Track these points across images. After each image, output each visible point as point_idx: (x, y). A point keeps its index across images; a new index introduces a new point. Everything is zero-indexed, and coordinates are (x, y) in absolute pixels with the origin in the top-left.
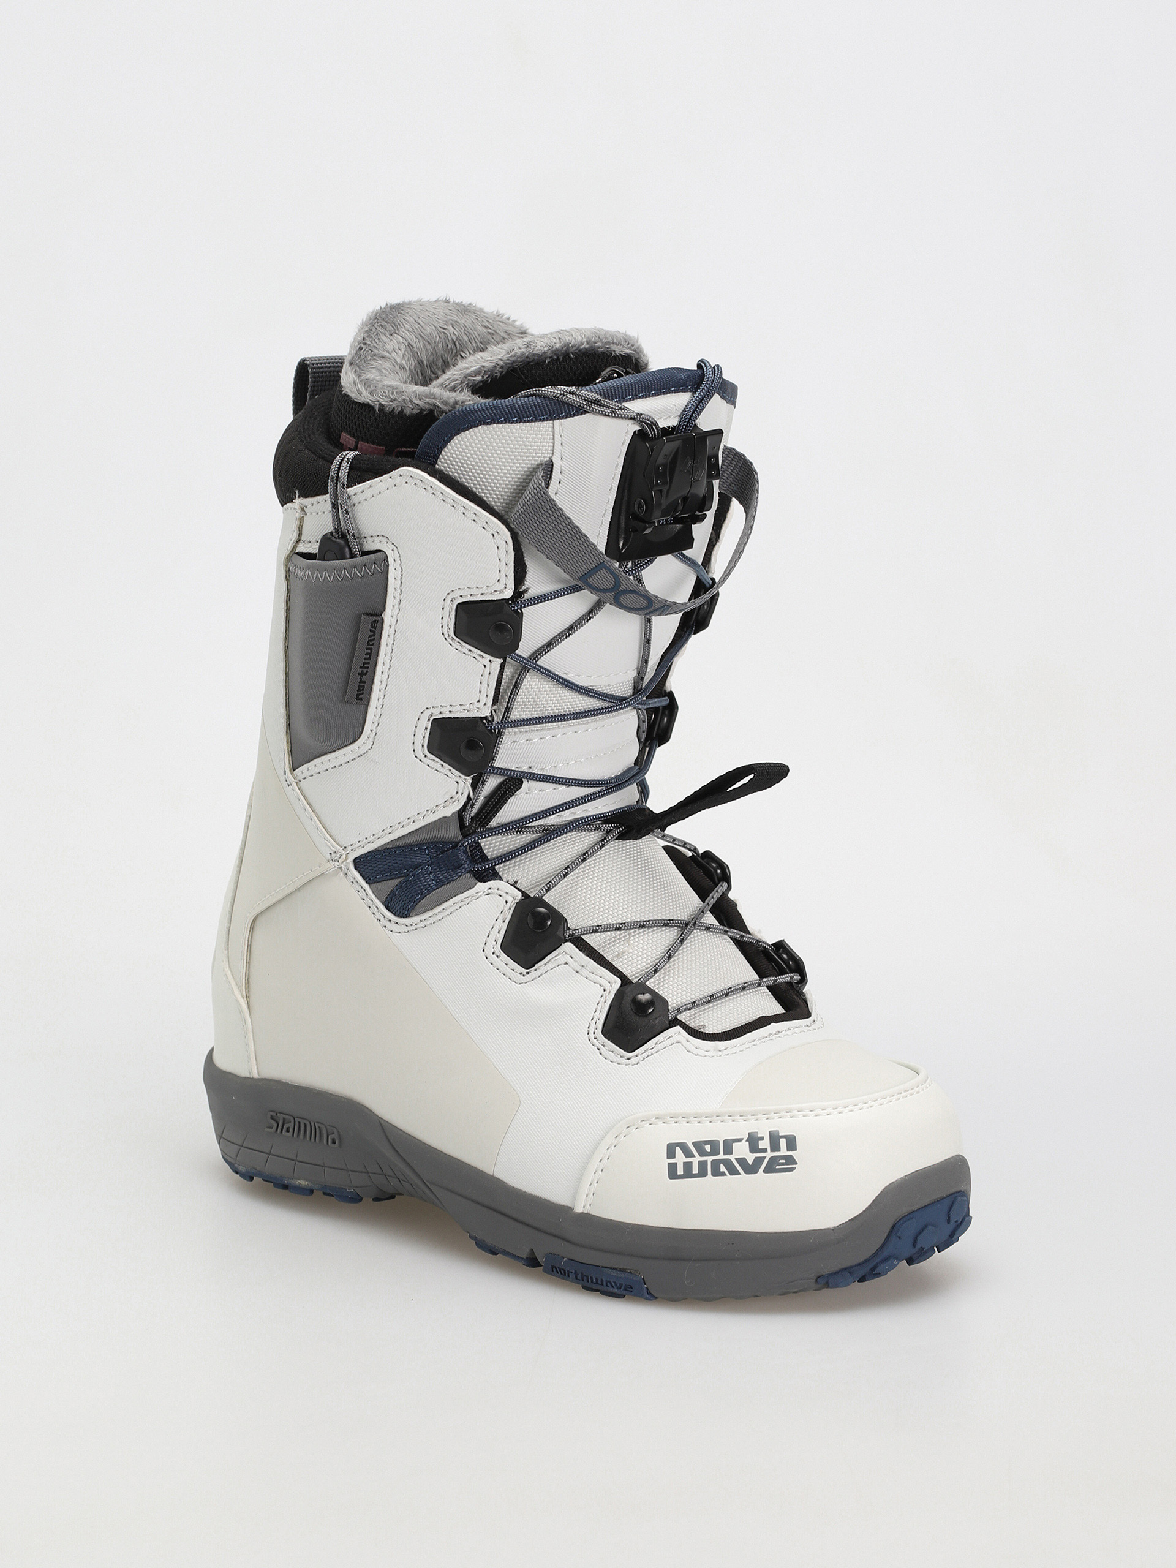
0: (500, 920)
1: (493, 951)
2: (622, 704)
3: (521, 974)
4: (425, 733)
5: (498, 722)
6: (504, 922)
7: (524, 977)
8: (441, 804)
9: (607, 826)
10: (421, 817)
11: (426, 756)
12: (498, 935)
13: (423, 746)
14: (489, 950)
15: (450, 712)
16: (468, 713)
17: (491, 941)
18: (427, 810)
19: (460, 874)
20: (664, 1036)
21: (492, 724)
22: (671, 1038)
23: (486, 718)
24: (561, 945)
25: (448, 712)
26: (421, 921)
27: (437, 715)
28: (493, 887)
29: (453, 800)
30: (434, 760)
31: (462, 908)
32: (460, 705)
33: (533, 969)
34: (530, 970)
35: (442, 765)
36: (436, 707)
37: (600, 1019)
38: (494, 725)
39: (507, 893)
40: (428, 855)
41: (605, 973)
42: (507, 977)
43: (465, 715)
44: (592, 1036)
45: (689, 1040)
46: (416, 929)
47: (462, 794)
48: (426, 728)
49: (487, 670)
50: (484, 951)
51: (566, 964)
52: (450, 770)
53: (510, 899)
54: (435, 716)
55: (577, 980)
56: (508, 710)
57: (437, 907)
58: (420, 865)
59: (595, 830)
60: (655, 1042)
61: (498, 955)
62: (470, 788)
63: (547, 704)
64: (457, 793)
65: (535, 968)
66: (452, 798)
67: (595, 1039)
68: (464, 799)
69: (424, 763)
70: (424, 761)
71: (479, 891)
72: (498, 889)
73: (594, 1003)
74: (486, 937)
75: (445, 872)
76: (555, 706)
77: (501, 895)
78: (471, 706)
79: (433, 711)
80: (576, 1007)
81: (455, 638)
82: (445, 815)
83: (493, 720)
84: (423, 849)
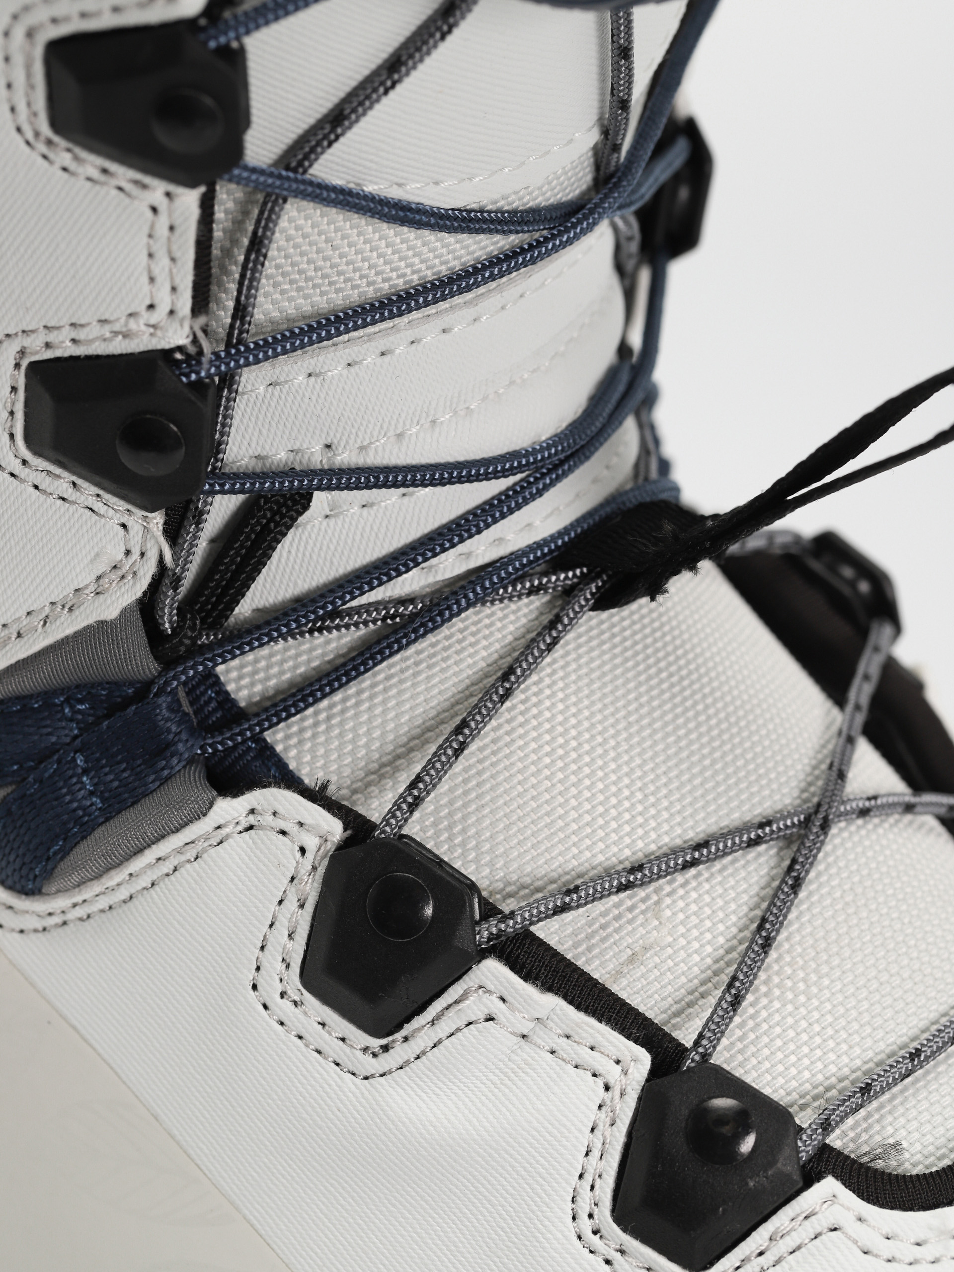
0: (291, 904)
1: (279, 988)
2: (567, 230)
3: (365, 1050)
4: (13, 404)
5: (216, 354)
6: (302, 906)
7: (374, 1060)
8: (87, 586)
9: (562, 576)
10: (36, 621)
11: (24, 462)
12: (290, 945)
13: (12, 436)
14: (271, 988)
15: (74, 341)
16: (127, 341)
17: (273, 964)
18: (52, 603)
19: (166, 772)
20: (792, 1215)
21: (199, 363)
22: (813, 1218)
23: (180, 349)
24: (471, 968)
25: (68, 344)
26: (75, 905)
27: (37, 353)
28: (259, 808)
29: (120, 573)
30: (49, 472)
31: (182, 870)
32: (100, 321)
33: (399, 1036)
34: (390, 1038)
35: (74, 484)
36: (32, 331)
37: (604, 1176)
38: (206, 365)
39: (301, 824)
40: (71, 720)
41: (603, 1035)
42: (325, 1058)
43: (119, 347)
44: (586, 1226)
45: (864, 1215)
46: (65, 923)
47: (142, 554)
48: (14, 389)
49: (163, 222)
50: (255, 987)
51: (490, 1019)
52: (98, 495)
53: (311, 842)
54: (31, 354)
55: (525, 1061)
56: (241, 311)
57: (113, 873)
58: (52, 751)
59: (529, 594)
60: (767, 1236)
61: (297, 998)
62: (162, 539)
63: (355, 271)
64: (128, 553)
65: (403, 1033)
66: (115, 567)
67: (595, 1232)
68: (148, 571)
69: (23, 481)
70: (22, 476)
71: (222, 822)
72: (275, 814)
73: (580, 1131)
74: (257, 951)
75: (124, 765)
76: (377, 274)
77: (286, 829)
78: (133, 325)
79: (27, 342)
80: (531, 1144)
81: (56, 139)
82: (102, 617)
83: (200, 353)
84: (56, 705)
